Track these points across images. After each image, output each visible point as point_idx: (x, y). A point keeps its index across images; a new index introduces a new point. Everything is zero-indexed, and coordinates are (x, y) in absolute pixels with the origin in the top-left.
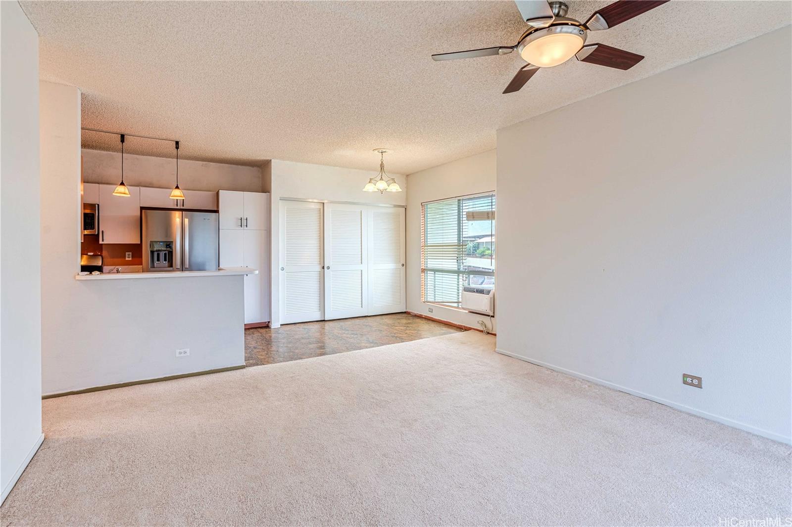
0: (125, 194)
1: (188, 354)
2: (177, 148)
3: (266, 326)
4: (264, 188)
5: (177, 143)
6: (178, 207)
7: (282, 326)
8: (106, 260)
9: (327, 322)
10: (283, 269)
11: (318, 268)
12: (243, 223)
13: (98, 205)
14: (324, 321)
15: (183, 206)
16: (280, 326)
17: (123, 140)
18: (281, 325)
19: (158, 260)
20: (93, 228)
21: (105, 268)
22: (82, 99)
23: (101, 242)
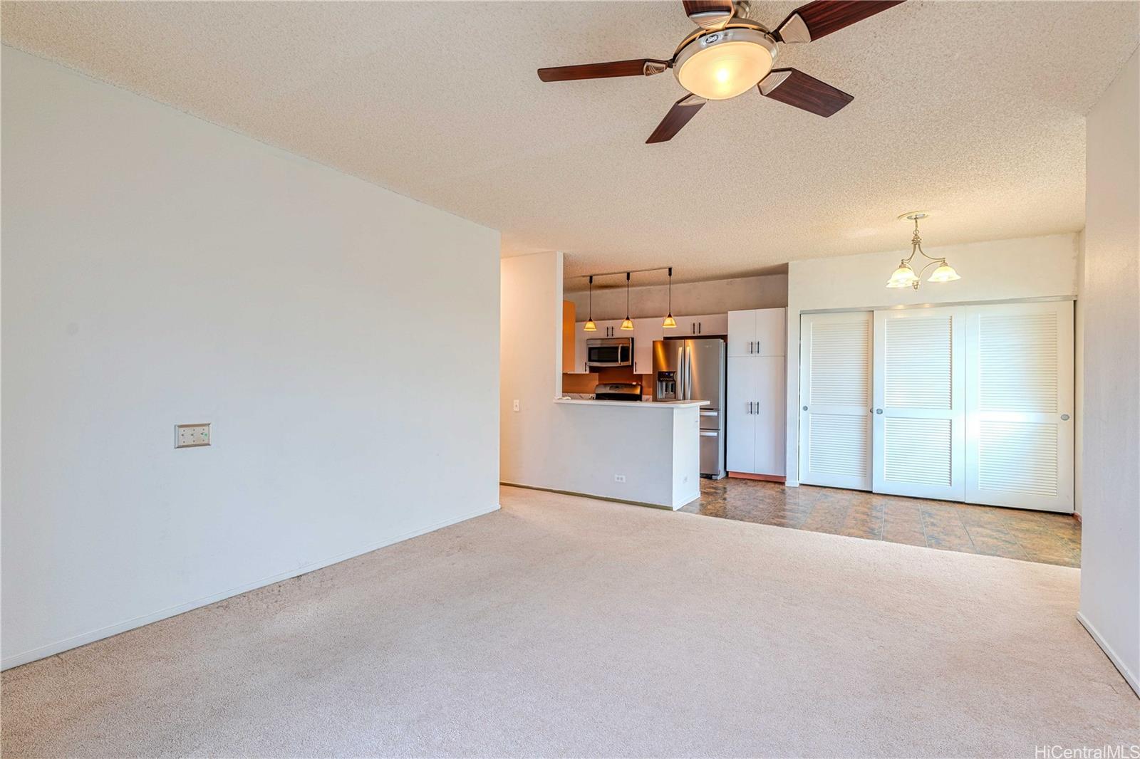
0: (627, 327)
1: (624, 481)
2: (670, 274)
3: (779, 481)
4: (781, 302)
5: (670, 269)
6: (695, 335)
7: (801, 487)
8: (645, 390)
9: (876, 496)
10: (806, 408)
11: (859, 410)
12: (754, 348)
13: (633, 339)
14: (870, 492)
15: (700, 332)
16: (798, 486)
17: (628, 278)
18: (801, 485)
19: (666, 391)
20: (628, 360)
21: (644, 397)
22: (564, 258)
23: (635, 373)
